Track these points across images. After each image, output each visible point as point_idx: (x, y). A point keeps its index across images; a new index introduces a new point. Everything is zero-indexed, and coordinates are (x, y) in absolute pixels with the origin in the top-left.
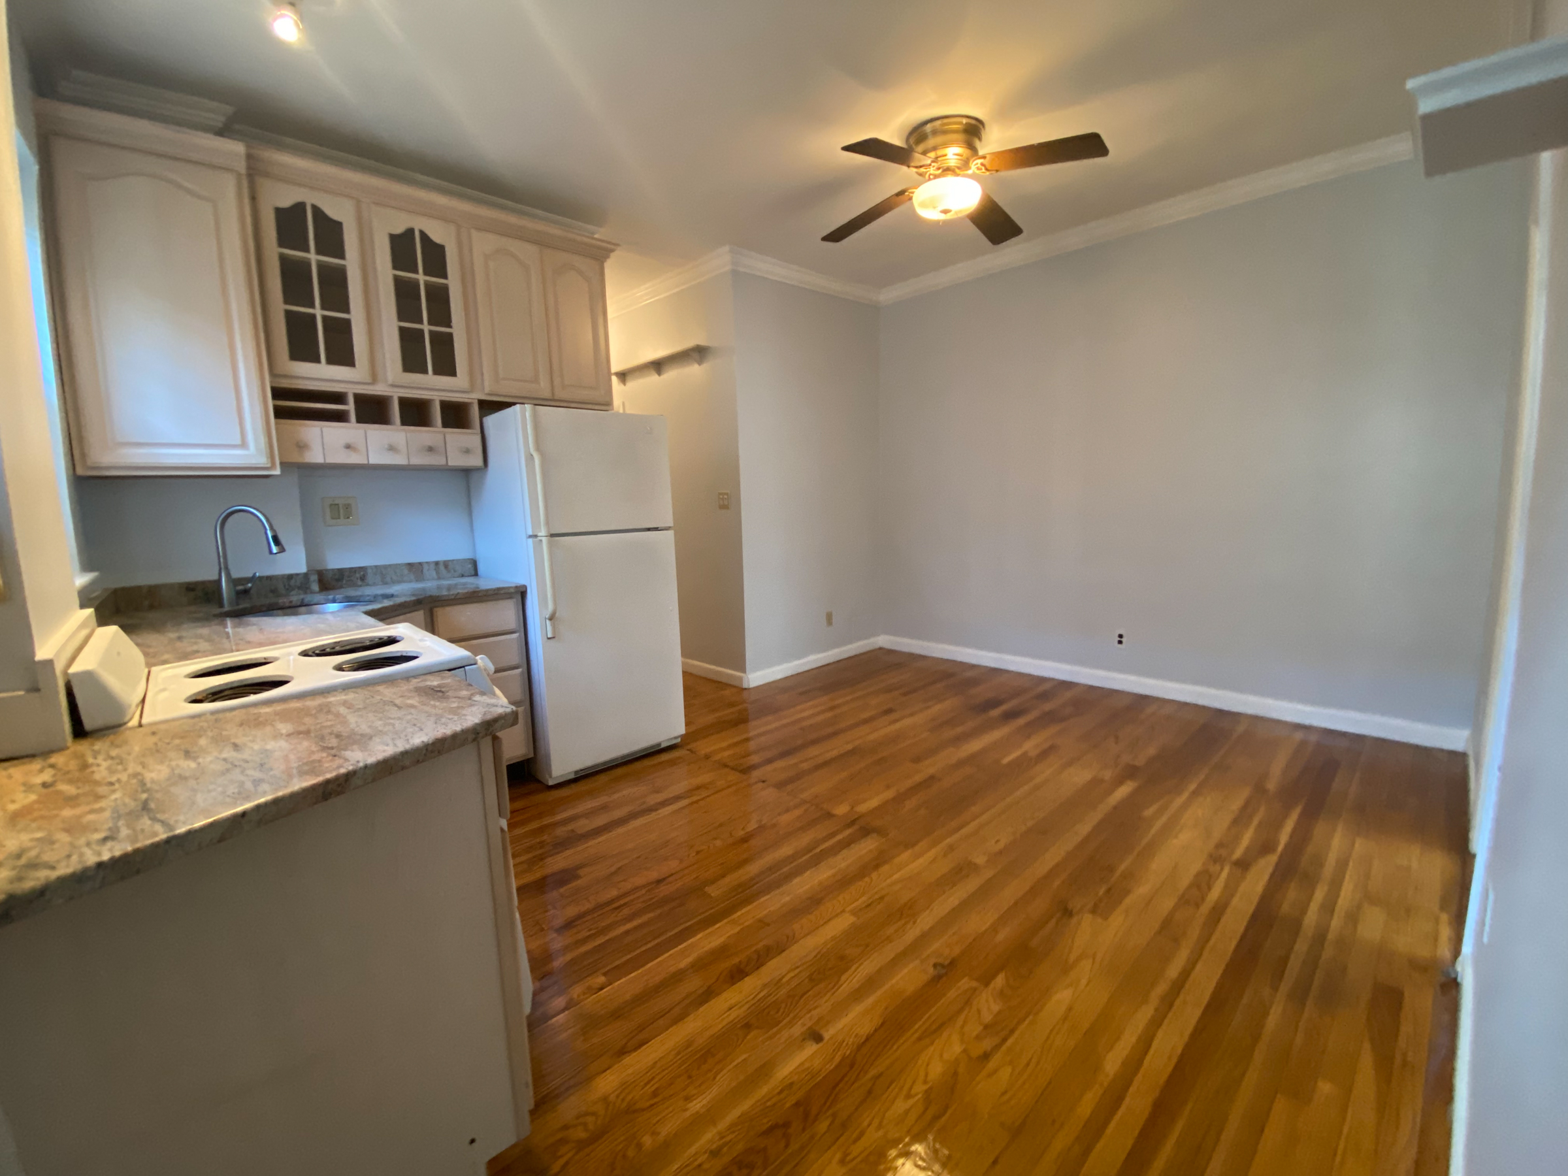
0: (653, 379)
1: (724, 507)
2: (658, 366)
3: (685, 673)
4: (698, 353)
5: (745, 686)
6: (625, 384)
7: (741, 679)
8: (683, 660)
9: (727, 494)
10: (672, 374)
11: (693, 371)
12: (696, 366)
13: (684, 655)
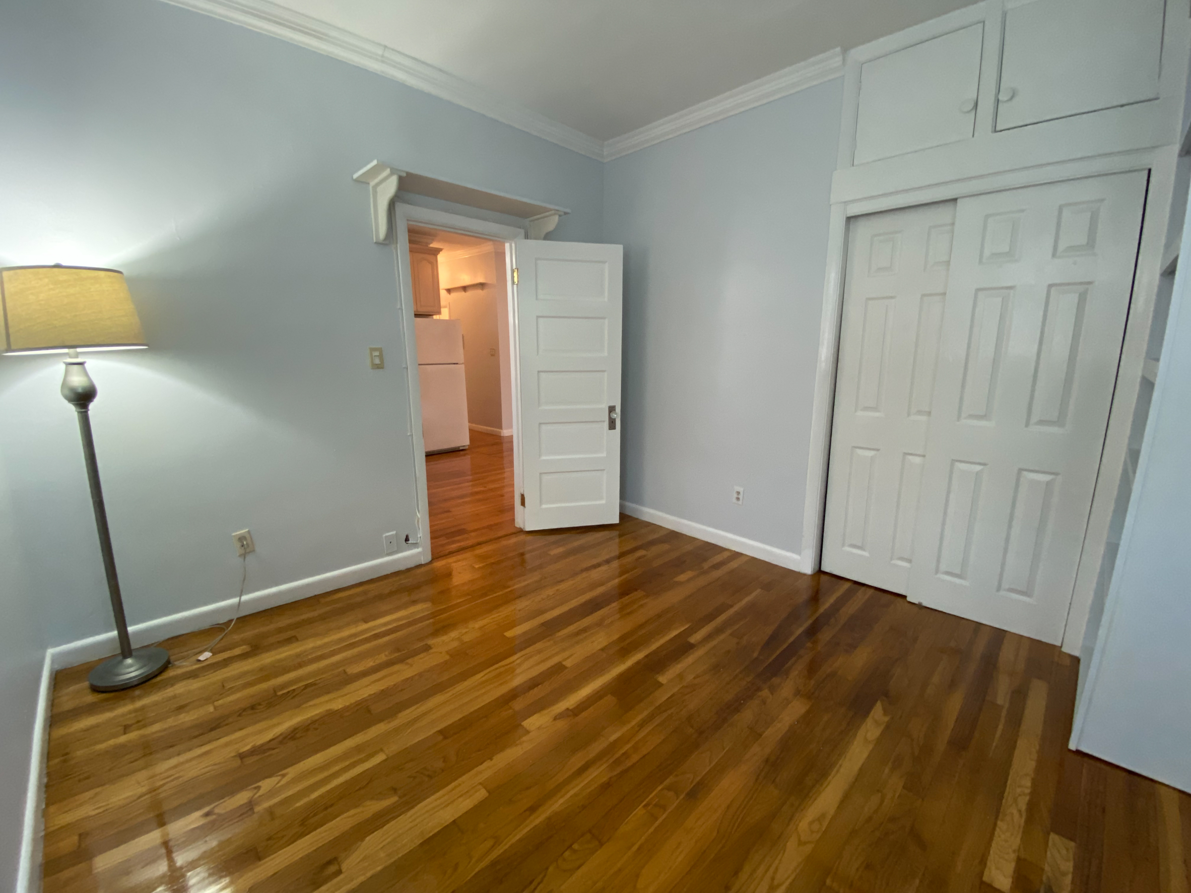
0: (462, 294)
1: (492, 355)
2: (465, 288)
3: (469, 430)
4: (482, 285)
5: (502, 435)
6: (450, 294)
7: (500, 433)
8: (470, 424)
9: (494, 349)
10: (470, 293)
11: (479, 292)
12: (481, 291)
13: (469, 422)
